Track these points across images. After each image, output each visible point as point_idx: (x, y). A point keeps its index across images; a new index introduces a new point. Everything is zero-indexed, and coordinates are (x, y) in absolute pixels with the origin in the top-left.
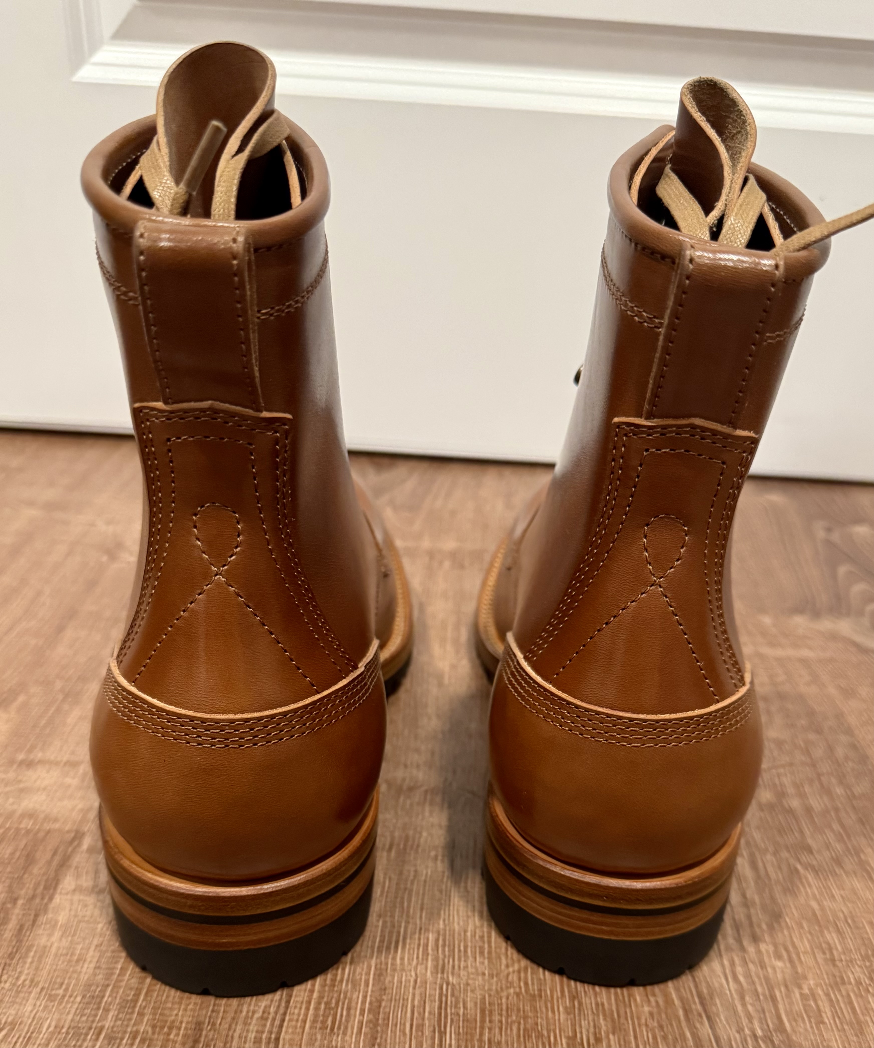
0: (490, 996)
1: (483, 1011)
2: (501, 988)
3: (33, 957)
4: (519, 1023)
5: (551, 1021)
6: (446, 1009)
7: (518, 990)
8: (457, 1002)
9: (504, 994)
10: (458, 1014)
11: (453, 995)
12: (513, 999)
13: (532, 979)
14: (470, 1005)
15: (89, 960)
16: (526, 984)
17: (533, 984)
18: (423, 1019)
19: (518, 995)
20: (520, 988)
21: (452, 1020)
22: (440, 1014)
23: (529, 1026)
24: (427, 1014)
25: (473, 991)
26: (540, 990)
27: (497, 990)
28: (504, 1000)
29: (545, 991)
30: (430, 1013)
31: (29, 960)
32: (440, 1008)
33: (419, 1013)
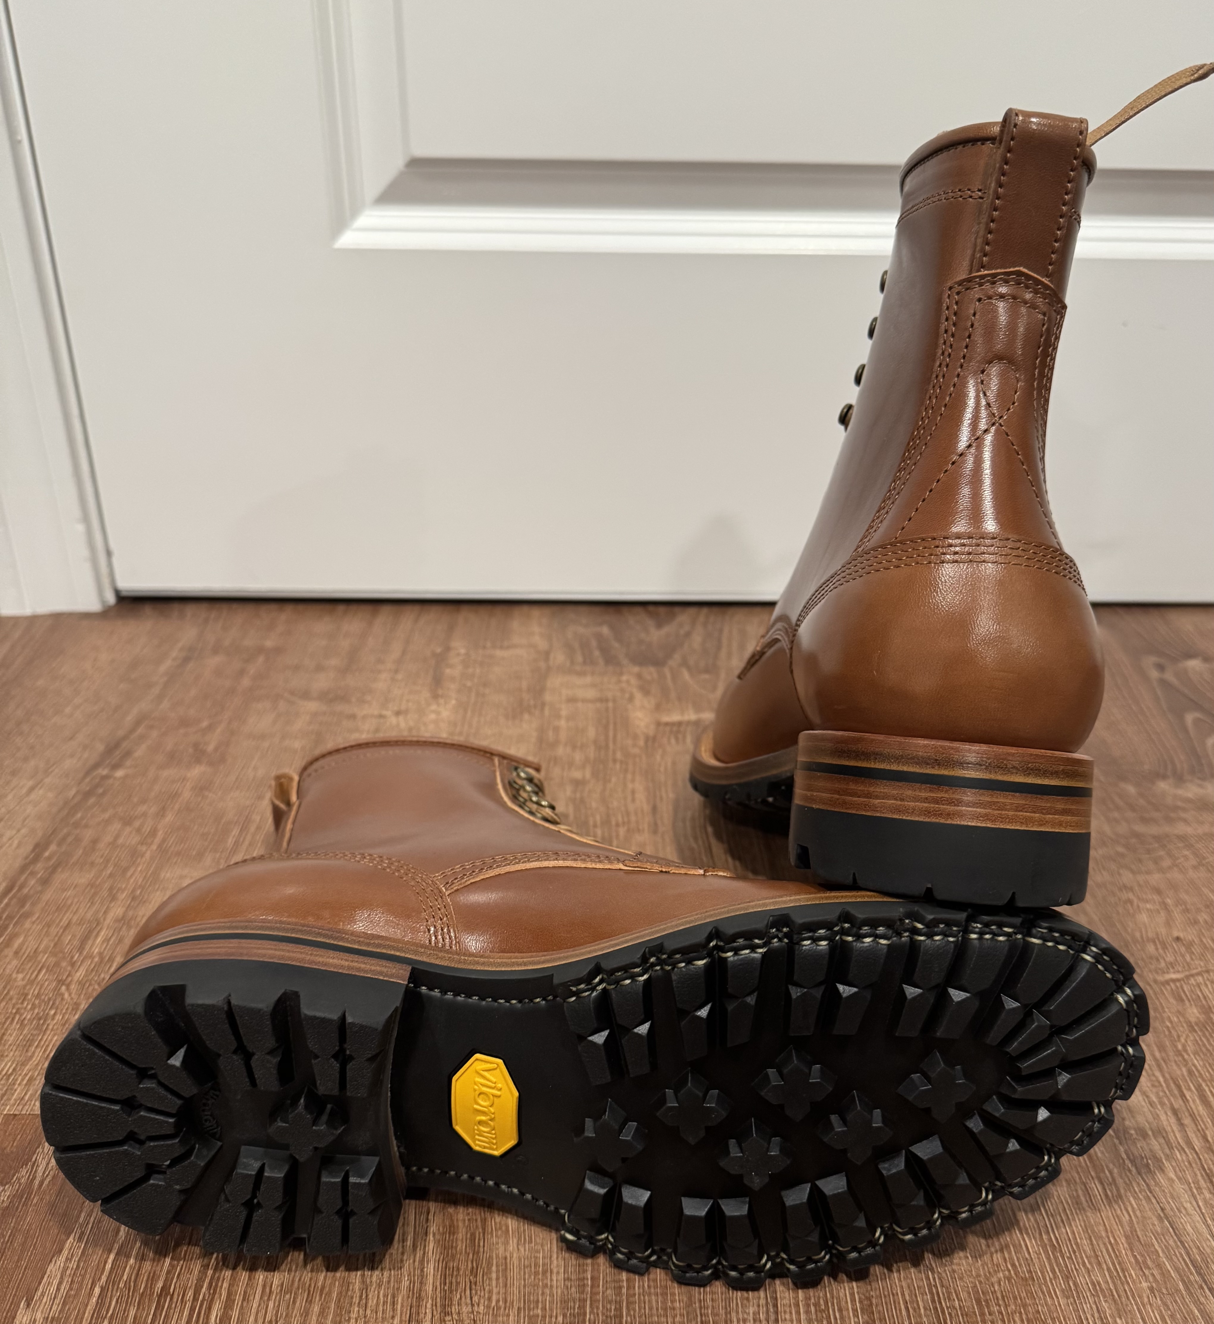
0: (980, 1282)
1: (978, 1301)
2: (990, 1273)
3: (498, 1271)
4: (1020, 1313)
5: (1052, 1307)
6: (940, 1303)
7: (1007, 1273)
8: (949, 1293)
9: (994, 1279)
10: (954, 1308)
11: (942, 1286)
15: (555, 1270)
24: (922, 1311)
30: (925, 1309)
31: (494, 1276)
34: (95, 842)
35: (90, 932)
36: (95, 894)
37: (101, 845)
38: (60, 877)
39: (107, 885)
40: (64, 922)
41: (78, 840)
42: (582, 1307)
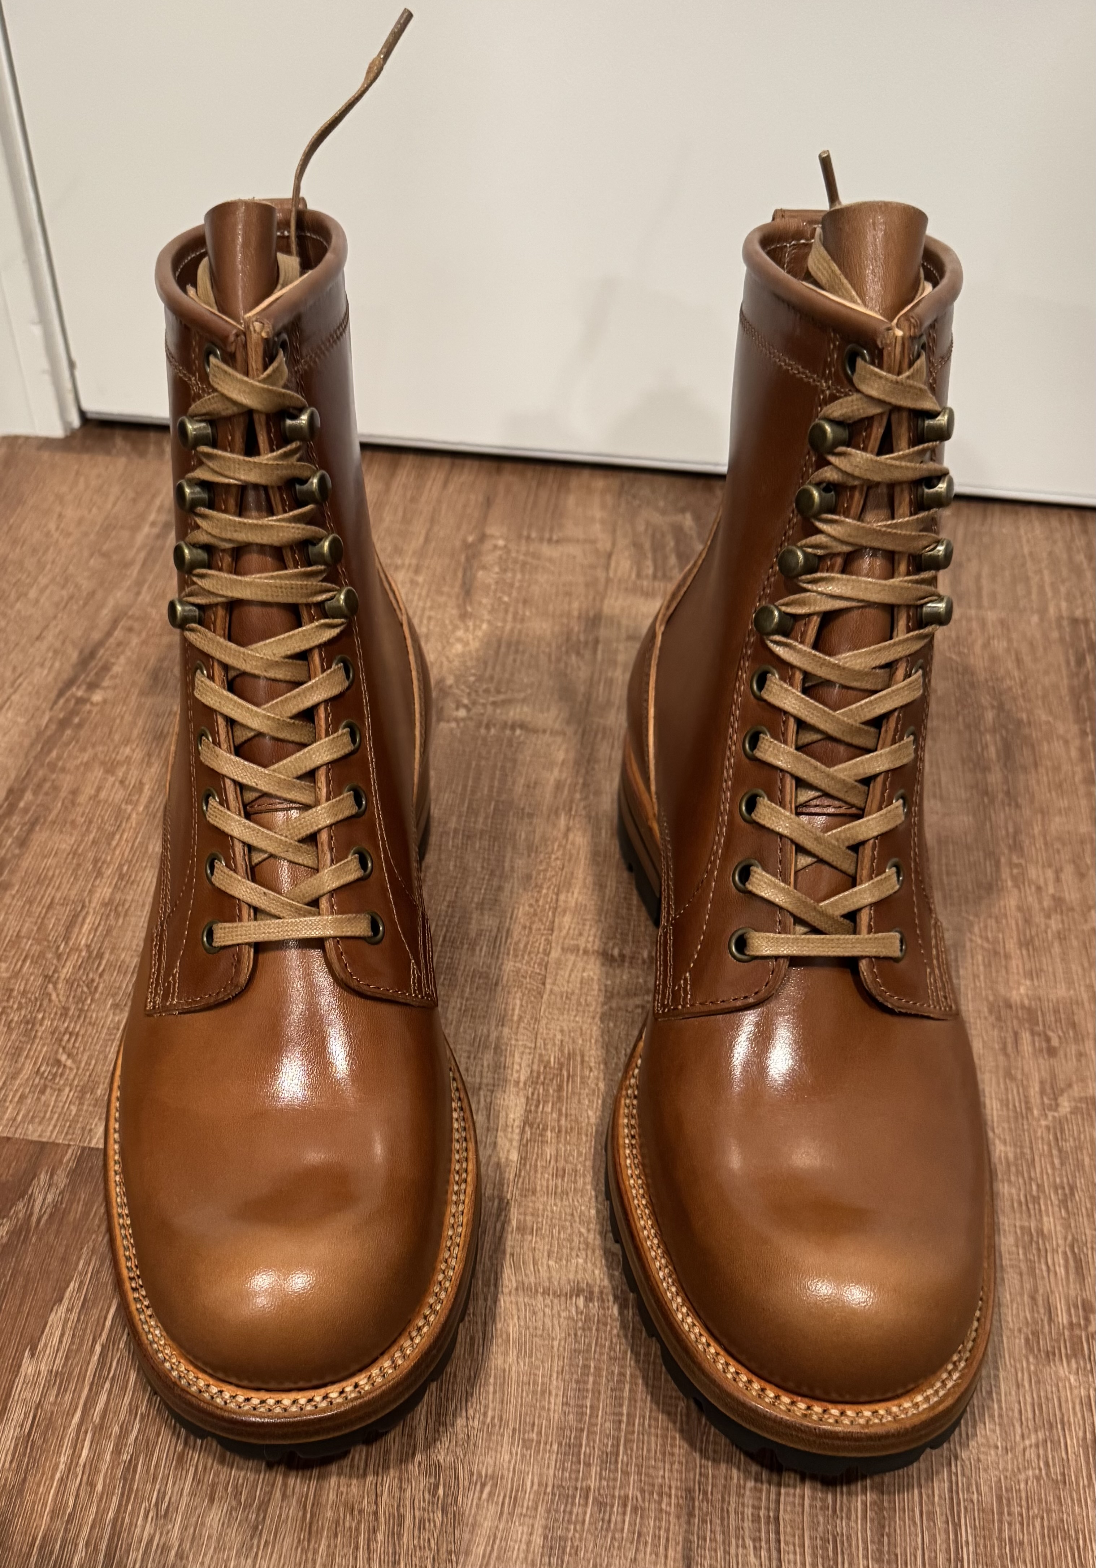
0: (1006, 1477)
1: (1000, 1498)
2: (1018, 1469)
3: (495, 1384)
4: (1042, 1519)
5: (1079, 1519)
6: (958, 1493)
8: (969, 1485)
9: (1022, 1477)
10: (972, 1501)
11: (963, 1475)
12: (1033, 1484)
13: (1053, 1458)
14: (984, 1489)
15: (554, 1392)
16: (1047, 1464)
17: (1054, 1465)
18: (933, 1504)
19: (1038, 1478)
20: (1040, 1470)
21: (966, 1508)
22: (952, 1499)
23: (1053, 1523)
25: (985, 1470)
26: (1063, 1474)
27: (1013, 1470)
28: (1022, 1486)
29: (1070, 1476)
31: (491, 1389)
32: (951, 1491)
33: (928, 1496)
34: (75, 792)
35: (76, 916)
36: (79, 865)
37: (82, 799)
38: (40, 836)
39: (90, 855)
40: (47, 900)
41: (56, 788)
42: (579, 1438)
